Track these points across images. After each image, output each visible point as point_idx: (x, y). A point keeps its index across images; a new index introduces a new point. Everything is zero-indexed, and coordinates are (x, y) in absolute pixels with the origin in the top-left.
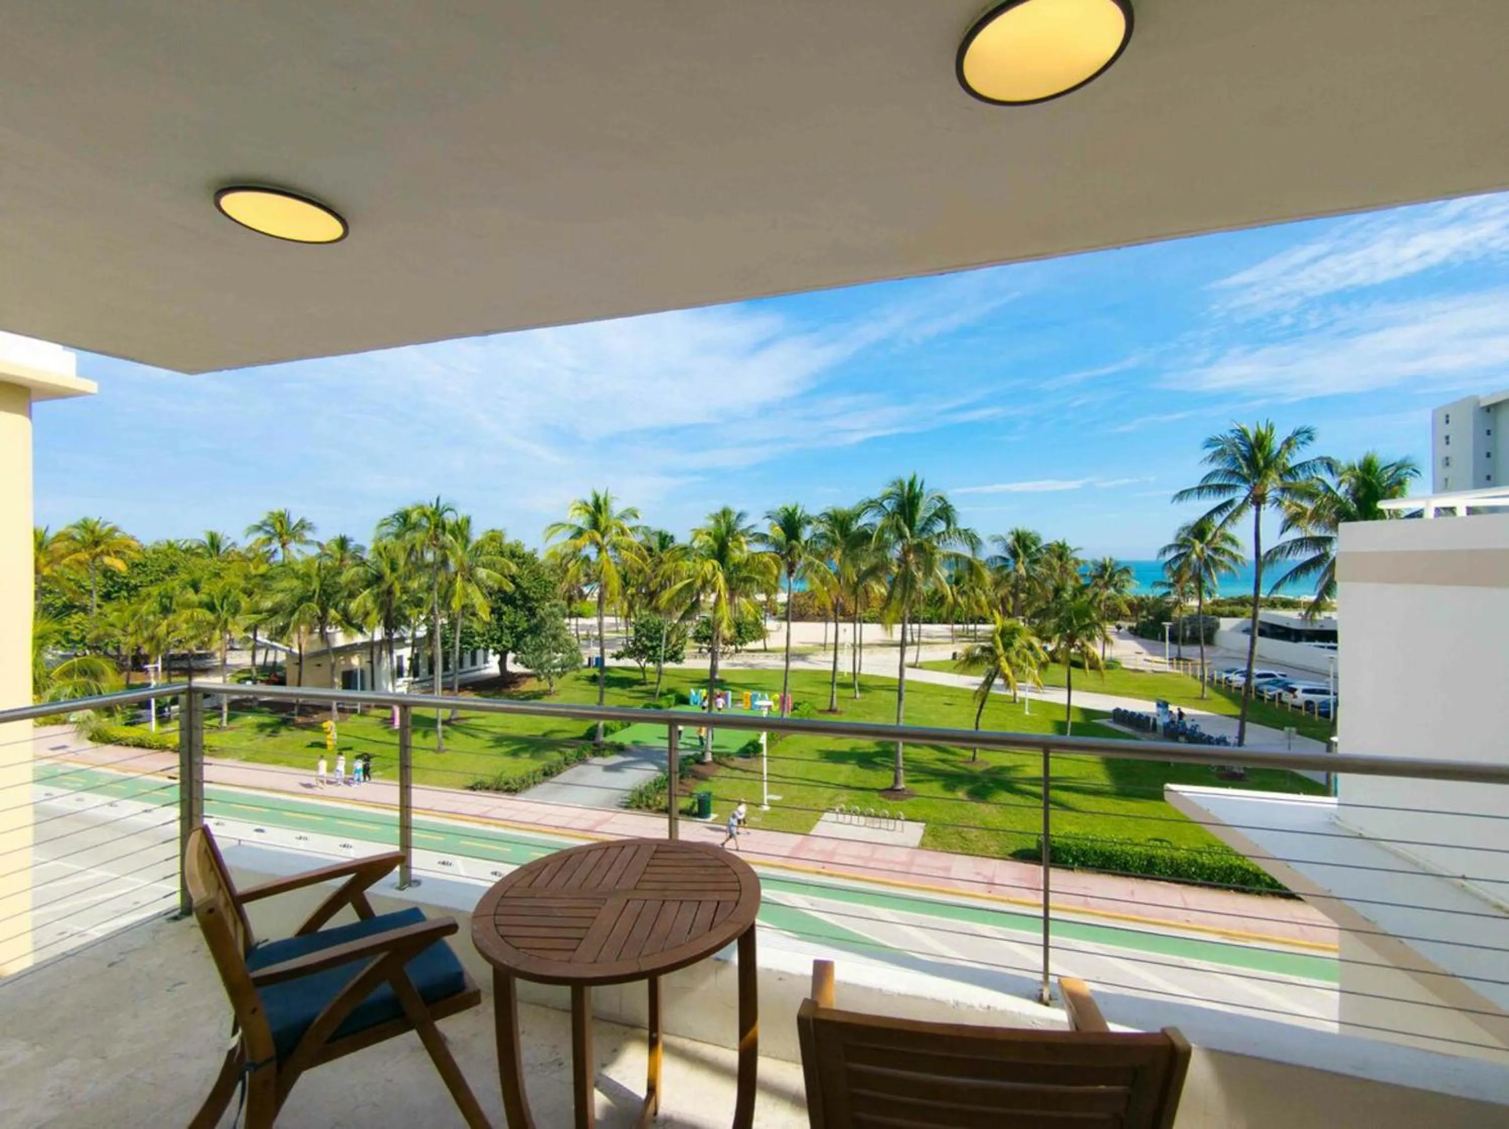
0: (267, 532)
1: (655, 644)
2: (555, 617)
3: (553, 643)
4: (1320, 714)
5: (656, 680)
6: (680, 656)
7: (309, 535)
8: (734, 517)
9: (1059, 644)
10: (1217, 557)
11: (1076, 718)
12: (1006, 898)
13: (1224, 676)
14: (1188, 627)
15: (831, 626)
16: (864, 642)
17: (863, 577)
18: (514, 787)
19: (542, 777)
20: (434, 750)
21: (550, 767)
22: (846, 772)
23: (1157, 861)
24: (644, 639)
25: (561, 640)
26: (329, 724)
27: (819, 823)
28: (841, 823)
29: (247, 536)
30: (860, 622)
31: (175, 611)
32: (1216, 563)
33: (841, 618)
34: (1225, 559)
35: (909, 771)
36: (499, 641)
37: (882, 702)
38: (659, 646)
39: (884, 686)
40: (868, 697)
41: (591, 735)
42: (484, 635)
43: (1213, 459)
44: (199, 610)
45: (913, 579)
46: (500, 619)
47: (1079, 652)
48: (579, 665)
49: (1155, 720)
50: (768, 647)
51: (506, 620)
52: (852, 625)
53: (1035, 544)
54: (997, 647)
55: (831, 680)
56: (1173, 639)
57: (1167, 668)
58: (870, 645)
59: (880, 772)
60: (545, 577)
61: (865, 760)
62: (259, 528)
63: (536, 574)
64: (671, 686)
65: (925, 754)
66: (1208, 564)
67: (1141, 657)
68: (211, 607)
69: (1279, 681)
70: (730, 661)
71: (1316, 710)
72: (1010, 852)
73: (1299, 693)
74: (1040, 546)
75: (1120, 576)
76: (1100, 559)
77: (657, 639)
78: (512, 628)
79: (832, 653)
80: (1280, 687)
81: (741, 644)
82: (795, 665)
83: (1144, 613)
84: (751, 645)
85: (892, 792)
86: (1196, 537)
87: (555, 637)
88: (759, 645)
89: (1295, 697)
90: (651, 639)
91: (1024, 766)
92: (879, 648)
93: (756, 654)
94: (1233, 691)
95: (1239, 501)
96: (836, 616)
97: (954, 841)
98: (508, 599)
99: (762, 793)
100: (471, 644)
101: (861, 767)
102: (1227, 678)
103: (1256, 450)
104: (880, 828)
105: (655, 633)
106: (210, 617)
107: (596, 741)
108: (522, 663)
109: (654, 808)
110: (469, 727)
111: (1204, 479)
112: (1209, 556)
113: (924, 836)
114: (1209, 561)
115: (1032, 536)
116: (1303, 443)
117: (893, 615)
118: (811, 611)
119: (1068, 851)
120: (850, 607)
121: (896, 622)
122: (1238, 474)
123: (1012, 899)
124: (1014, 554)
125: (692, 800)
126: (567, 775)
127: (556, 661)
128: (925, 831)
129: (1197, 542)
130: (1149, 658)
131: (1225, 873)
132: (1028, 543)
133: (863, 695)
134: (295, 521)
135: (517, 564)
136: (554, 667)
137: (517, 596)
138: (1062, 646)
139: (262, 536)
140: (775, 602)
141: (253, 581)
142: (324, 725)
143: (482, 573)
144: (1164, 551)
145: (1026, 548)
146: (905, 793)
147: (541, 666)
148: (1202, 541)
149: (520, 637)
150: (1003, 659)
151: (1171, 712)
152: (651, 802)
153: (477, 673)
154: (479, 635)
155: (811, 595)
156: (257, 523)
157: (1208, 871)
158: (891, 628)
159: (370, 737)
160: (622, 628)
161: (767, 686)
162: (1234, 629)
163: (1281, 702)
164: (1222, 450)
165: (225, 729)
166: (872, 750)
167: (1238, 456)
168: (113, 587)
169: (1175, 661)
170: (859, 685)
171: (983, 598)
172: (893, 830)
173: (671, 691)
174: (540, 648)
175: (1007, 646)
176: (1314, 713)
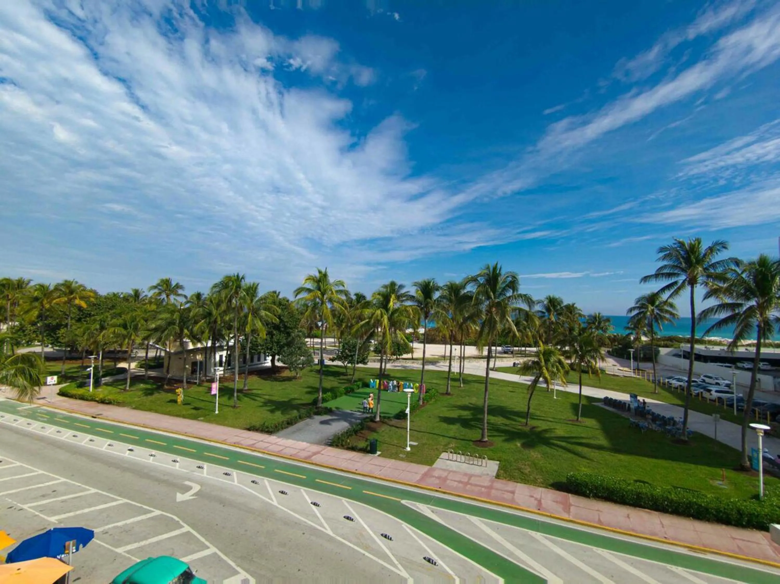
0: (159, 289)
1: (352, 354)
2: (300, 338)
3: (298, 352)
4: (727, 405)
5: (352, 373)
6: (366, 361)
7: (180, 292)
8: (397, 287)
9: (575, 361)
10: (662, 314)
11: (584, 402)
12: (549, 514)
13: (667, 380)
14: (642, 352)
15: (448, 347)
16: (466, 356)
17: (465, 320)
18: (271, 430)
19: (286, 425)
20: (232, 407)
21: (291, 420)
22: (454, 429)
23: (643, 496)
24: (347, 351)
25: (303, 350)
26: (179, 390)
27: (439, 460)
28: (450, 460)
29: (149, 291)
30: (463, 345)
31: (106, 329)
32: (662, 318)
33: (454, 342)
34: (667, 316)
35: (490, 430)
36: (271, 349)
37: (475, 390)
38: (354, 355)
39: (477, 380)
40: (467, 387)
41: (315, 402)
42: (263, 345)
43: (664, 258)
44: (118, 328)
45: (495, 322)
46: (272, 337)
47: (586, 365)
48: (312, 364)
49: (629, 405)
50: (414, 357)
51: (275, 339)
52: (459, 346)
53: (559, 304)
54: (541, 362)
55: (447, 376)
56: (635, 359)
57: (632, 375)
58: (469, 358)
59: (474, 430)
60: (296, 316)
61: (465, 423)
62: (155, 287)
63: (291, 315)
64: (361, 377)
65: (499, 420)
66: (657, 318)
67: (616, 368)
68: (125, 326)
69: (700, 385)
70: (393, 364)
71: (725, 403)
72: (550, 483)
73: (713, 393)
74: (562, 306)
75: (605, 323)
76: (593, 314)
77: (354, 351)
78: (278, 343)
79: (448, 361)
80: (701, 388)
81: (399, 355)
82: (428, 367)
83: (616, 343)
84: (405, 356)
85: (480, 442)
86: (649, 303)
87: (299, 348)
88: (409, 356)
89: (711, 394)
90: (350, 351)
91: (555, 429)
92: (474, 360)
93: (408, 361)
94: (673, 389)
95: (681, 282)
96: (451, 341)
97: (516, 474)
98: (276, 327)
99: (407, 441)
100: (256, 350)
101: (463, 427)
102: (668, 382)
103: (690, 254)
104: (473, 464)
105: (353, 348)
106: (124, 332)
107: (318, 406)
108: (282, 361)
109: (346, 447)
110: (252, 394)
111: (658, 270)
112: (657, 313)
113: (498, 470)
114: (658, 316)
115: (558, 300)
116: (719, 250)
117: (483, 342)
118: (438, 339)
119: (586, 485)
120: (459, 337)
121: (485, 346)
122: (679, 267)
123: (552, 515)
124: (548, 310)
125: (367, 443)
126: (301, 424)
127: (299, 361)
128: (499, 467)
129: (650, 306)
130: (621, 368)
131: (686, 506)
132: (556, 304)
133: (465, 385)
134: (174, 284)
135: (282, 309)
136: (298, 364)
137: (281, 325)
138: (577, 361)
139: (156, 291)
140: (417, 332)
141: (148, 314)
142: (177, 391)
143: (263, 313)
144: (631, 310)
145: (554, 306)
146: (488, 443)
147: (292, 363)
148: (653, 305)
149: (282, 347)
150: (544, 368)
151: (639, 400)
152: (344, 443)
153: (260, 366)
154: (261, 346)
155: (438, 330)
156: (155, 284)
157: (676, 505)
158: (482, 349)
159: (201, 398)
160: (337, 344)
161: (412, 379)
162: (668, 354)
163: (703, 397)
164: (670, 253)
165: (128, 391)
166: (469, 417)
167: (680, 256)
168: (82, 315)
169: (636, 371)
170: (463, 380)
171: (530, 333)
172: (481, 466)
173: (360, 380)
174: (291, 354)
175: (547, 361)
176: (723, 404)
